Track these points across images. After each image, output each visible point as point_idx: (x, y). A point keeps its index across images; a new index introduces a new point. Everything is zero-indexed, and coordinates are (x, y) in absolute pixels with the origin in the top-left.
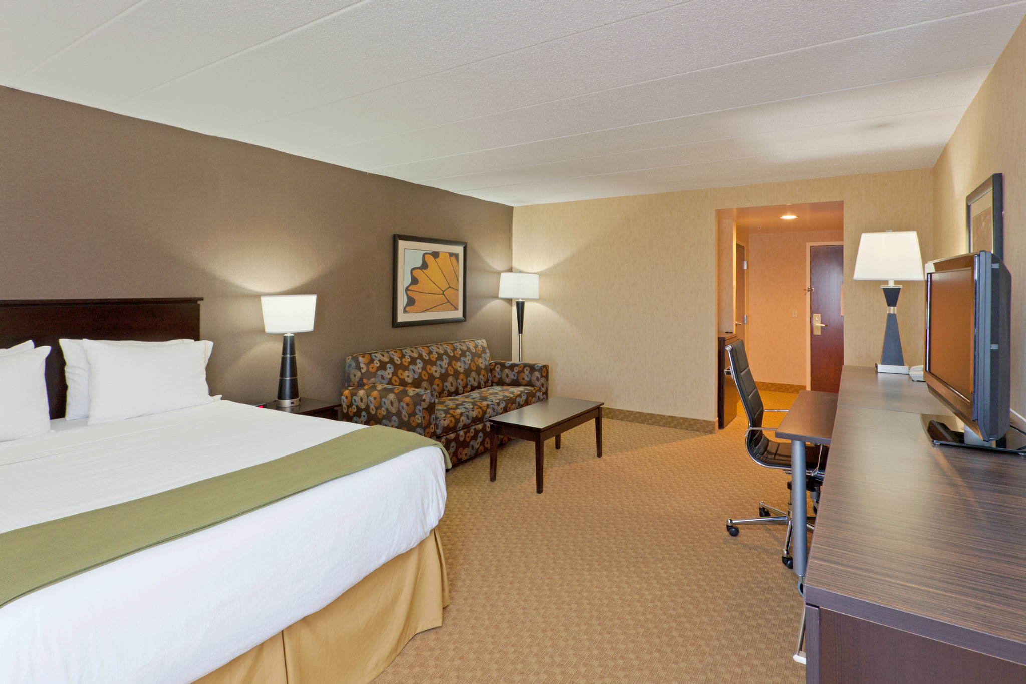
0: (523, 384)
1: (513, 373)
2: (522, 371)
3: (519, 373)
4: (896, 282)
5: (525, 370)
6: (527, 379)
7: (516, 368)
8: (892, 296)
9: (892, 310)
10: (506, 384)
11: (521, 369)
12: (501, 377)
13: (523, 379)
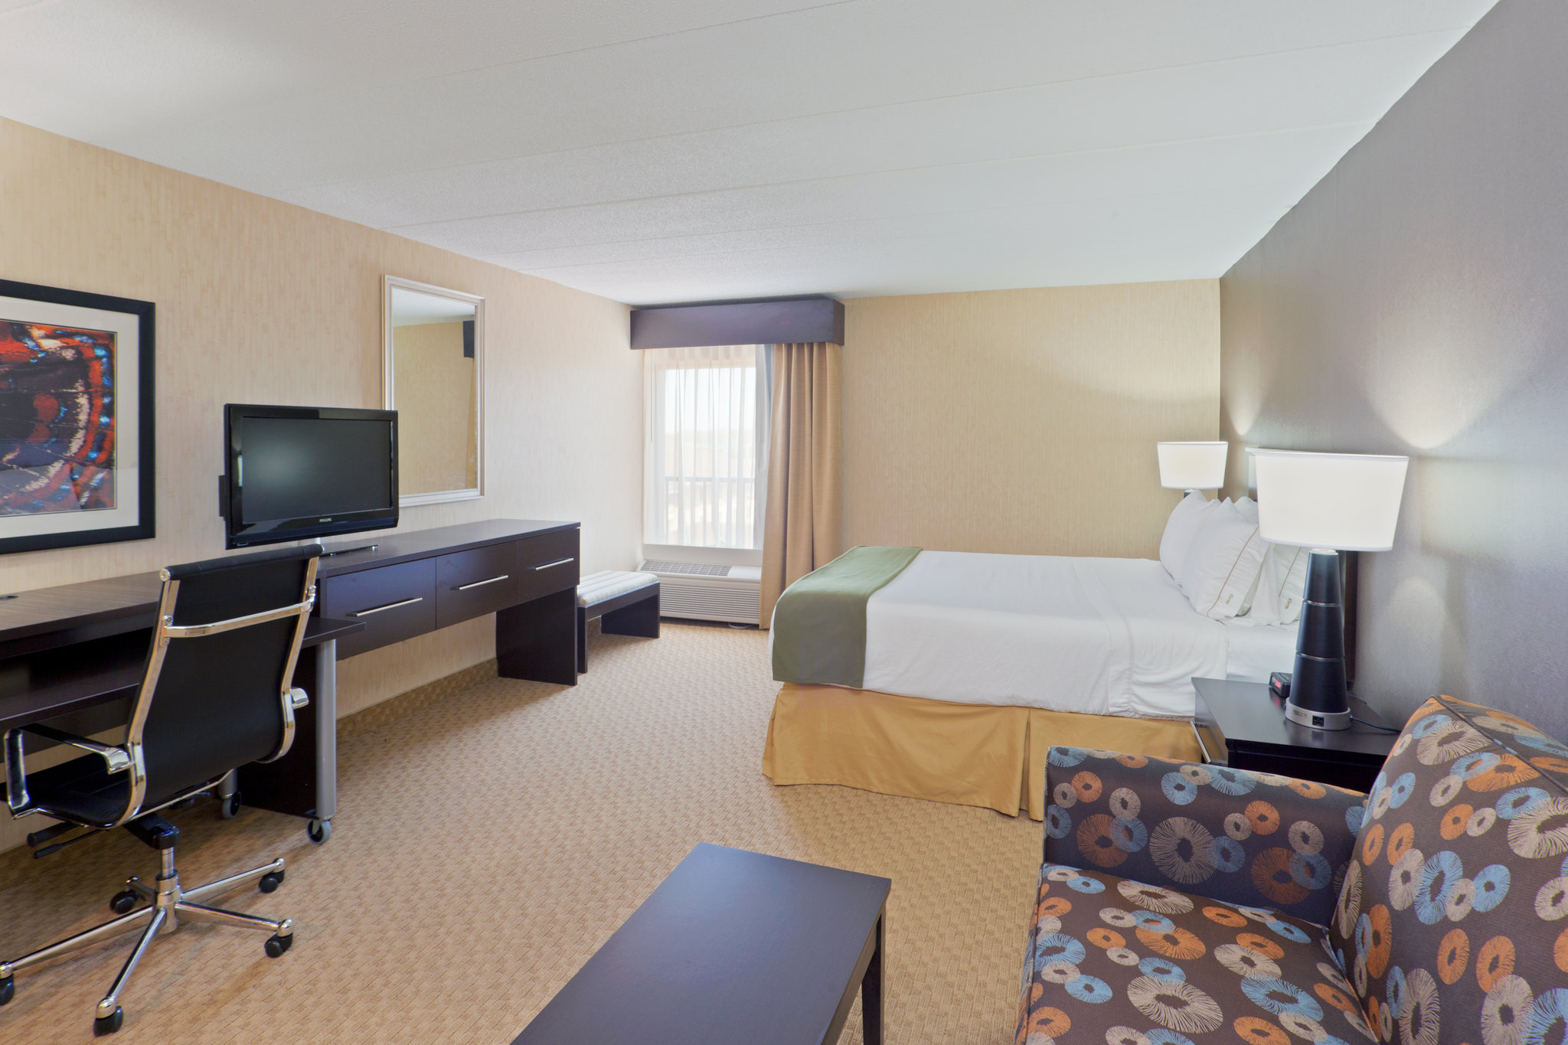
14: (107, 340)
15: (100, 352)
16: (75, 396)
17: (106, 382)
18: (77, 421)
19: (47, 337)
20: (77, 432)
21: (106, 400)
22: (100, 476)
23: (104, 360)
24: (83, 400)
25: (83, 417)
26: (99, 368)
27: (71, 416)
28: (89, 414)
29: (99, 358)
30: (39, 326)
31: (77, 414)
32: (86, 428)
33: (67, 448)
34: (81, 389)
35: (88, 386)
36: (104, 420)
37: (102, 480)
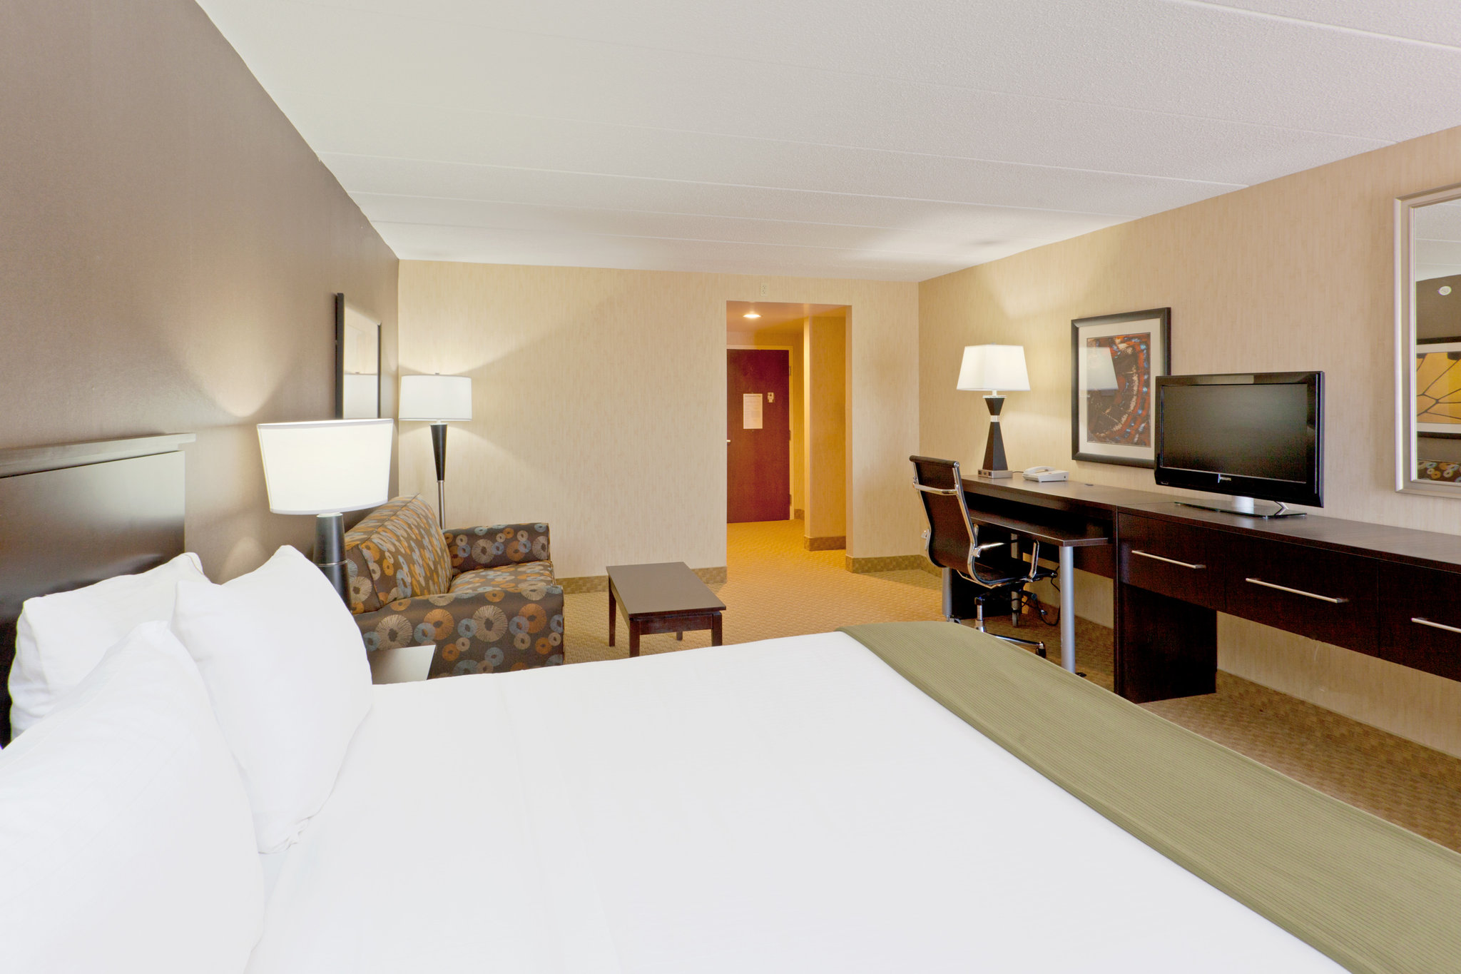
0: (516, 560)
1: (496, 544)
2: (515, 538)
3: (506, 543)
4: (999, 393)
5: (519, 537)
6: (523, 550)
7: (500, 535)
8: (995, 406)
9: (994, 419)
10: (480, 564)
11: (510, 536)
12: (470, 555)
13: (517, 551)
14: (1145, 338)
15: (1143, 347)
16: (1132, 375)
17: (1146, 366)
18: (1133, 390)
19: (1122, 342)
20: (1133, 397)
21: (1146, 377)
22: (1143, 425)
23: (1145, 351)
24: (1135, 378)
25: (1135, 388)
26: (1143, 356)
27: (1131, 389)
28: (1138, 387)
29: (1143, 350)
30: (1118, 337)
31: (1133, 387)
32: (1137, 395)
33: (1129, 407)
34: (1135, 371)
35: (1137, 369)
36: (1145, 389)
37: (1144, 428)
